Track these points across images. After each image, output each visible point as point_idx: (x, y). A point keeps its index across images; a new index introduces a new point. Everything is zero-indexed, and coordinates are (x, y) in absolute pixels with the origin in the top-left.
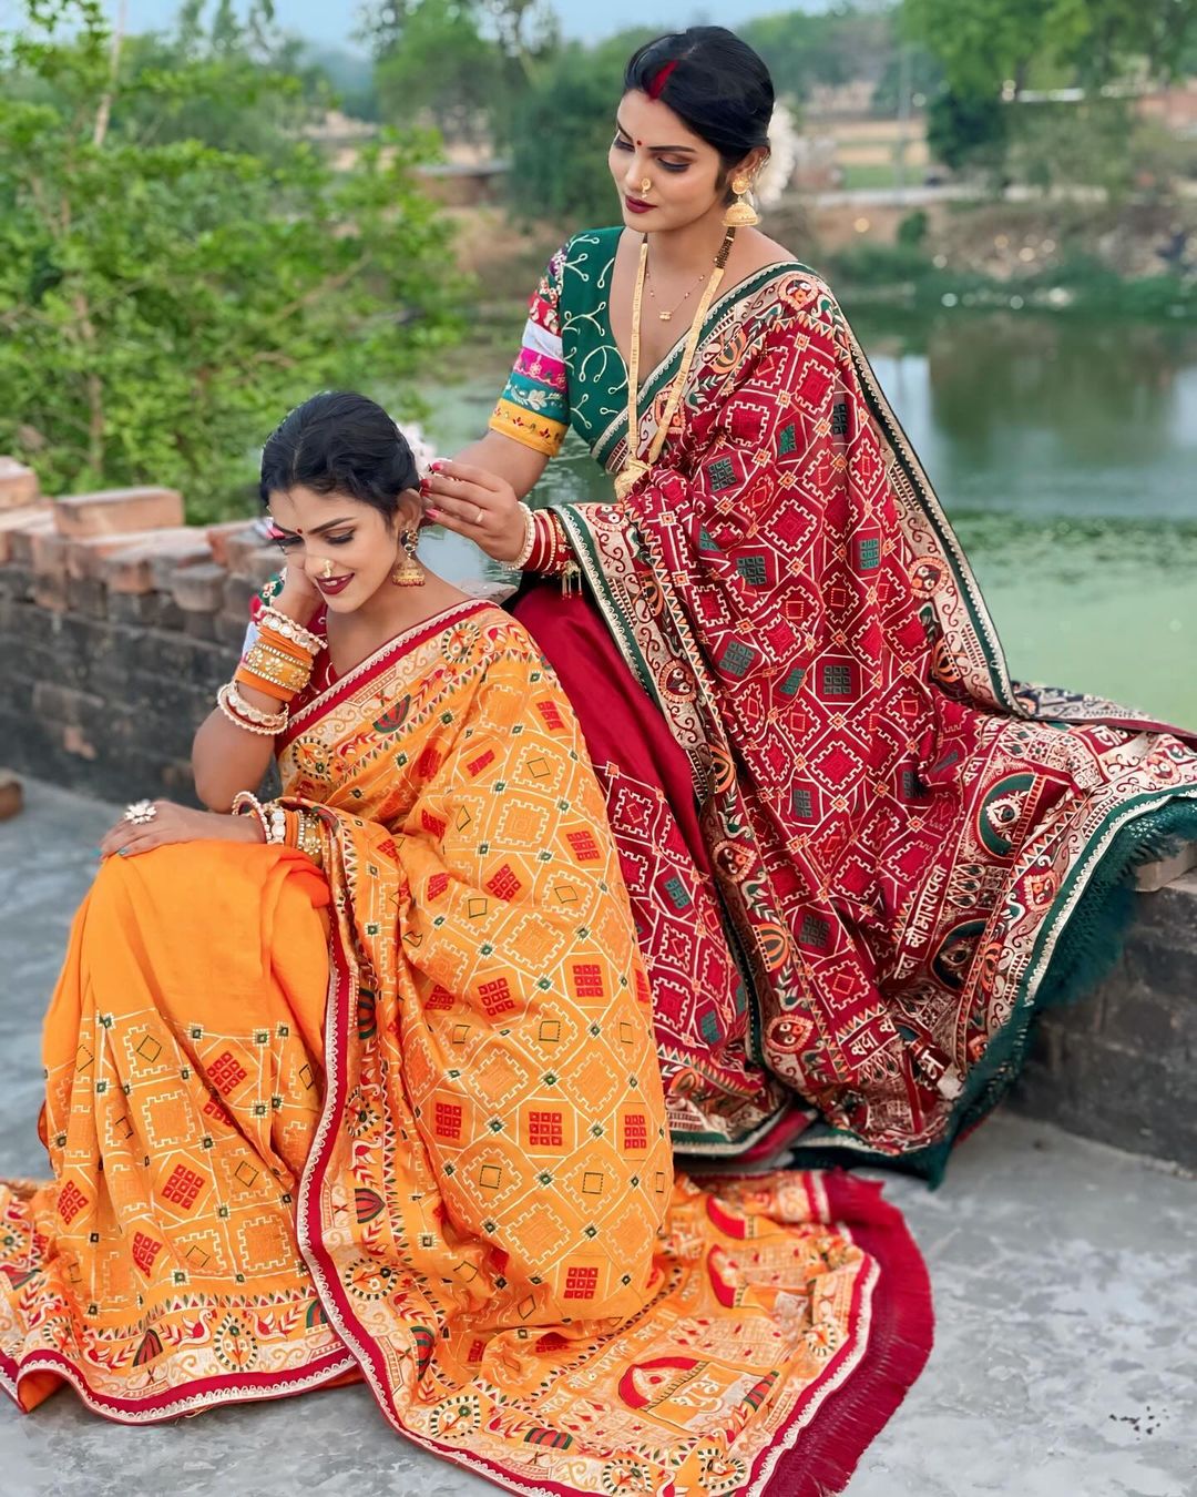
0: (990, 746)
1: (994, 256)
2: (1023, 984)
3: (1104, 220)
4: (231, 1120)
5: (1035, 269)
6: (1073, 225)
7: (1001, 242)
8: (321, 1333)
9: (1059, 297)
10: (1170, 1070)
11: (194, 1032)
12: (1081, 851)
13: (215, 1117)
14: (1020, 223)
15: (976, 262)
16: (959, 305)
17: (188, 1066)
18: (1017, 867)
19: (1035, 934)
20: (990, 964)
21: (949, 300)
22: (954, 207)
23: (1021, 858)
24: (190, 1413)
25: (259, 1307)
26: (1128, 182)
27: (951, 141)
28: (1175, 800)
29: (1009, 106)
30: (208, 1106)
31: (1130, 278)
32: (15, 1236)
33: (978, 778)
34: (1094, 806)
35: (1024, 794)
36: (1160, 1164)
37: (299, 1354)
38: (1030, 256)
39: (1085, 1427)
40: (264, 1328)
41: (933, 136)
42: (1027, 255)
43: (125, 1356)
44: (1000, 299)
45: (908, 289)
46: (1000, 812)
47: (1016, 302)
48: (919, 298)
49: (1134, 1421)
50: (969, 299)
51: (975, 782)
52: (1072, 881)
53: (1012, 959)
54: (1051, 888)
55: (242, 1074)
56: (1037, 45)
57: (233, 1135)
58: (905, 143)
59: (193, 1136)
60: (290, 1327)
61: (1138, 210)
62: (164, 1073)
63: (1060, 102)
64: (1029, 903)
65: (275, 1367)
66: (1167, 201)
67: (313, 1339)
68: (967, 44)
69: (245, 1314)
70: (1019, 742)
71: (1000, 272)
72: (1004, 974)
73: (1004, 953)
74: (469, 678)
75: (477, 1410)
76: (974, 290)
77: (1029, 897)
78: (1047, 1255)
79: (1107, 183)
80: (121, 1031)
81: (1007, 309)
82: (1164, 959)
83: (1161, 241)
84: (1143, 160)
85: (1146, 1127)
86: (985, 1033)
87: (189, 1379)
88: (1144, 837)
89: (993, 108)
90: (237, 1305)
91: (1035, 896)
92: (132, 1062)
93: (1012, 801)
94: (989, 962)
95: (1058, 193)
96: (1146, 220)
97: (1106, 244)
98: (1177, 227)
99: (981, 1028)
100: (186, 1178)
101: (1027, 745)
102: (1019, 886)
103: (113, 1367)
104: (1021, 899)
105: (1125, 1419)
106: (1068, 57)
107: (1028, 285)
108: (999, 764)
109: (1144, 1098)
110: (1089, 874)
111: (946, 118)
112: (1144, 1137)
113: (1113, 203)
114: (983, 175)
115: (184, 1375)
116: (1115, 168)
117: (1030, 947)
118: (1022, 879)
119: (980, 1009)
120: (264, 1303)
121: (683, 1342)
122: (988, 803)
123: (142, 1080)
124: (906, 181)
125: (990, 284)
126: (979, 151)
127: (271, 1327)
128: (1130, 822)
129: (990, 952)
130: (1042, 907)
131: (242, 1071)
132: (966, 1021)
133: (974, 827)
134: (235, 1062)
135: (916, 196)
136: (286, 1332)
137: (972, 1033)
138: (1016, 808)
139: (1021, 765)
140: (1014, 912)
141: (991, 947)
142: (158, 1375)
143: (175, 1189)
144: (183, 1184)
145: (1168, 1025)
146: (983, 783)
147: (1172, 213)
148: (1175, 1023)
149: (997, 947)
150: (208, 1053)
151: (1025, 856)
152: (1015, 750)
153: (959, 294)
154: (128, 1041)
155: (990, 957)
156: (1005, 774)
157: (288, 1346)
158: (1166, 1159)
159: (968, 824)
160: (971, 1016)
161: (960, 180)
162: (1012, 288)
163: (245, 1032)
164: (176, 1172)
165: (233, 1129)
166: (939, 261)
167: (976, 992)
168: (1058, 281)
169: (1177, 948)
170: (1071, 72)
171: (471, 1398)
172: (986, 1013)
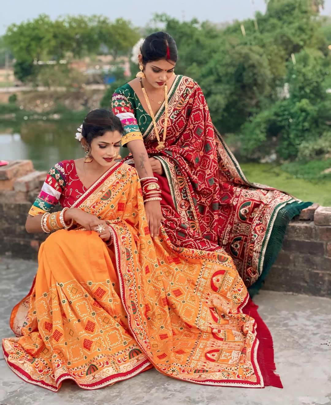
0: (239, 195)
1: (37, 106)
2: (261, 253)
3: (65, 96)
4: (101, 306)
5: (49, 109)
6: (57, 97)
7: (38, 102)
8: (134, 360)
9: (56, 116)
10: (290, 269)
11: (89, 283)
12: (270, 218)
13: (97, 306)
14: (42, 97)
15: (32, 108)
16: (29, 119)
17: (87, 294)
18: (253, 225)
19: (262, 240)
20: (251, 250)
21: (26, 118)
22: (24, 93)
23: (253, 222)
24: (110, 384)
25: (116, 356)
26: (70, 86)
27: (21, 75)
28: (287, 204)
29: (35, 66)
30: (94, 303)
31: (74, 111)
32: (19, 352)
33: (237, 204)
34: (270, 207)
35: (249, 206)
36: (288, 293)
37: (130, 366)
38: (47, 106)
39: (317, 347)
40: (119, 361)
41: (16, 73)
42: (46, 105)
43: (83, 373)
44: (40, 117)
45: (13, 115)
46: (244, 211)
47: (45, 118)
48: (17, 118)
49: (327, 344)
50: (31, 118)
51: (237, 205)
52: (269, 226)
53: (257, 247)
54: (263, 229)
55: (105, 292)
56: (42, 48)
57: (102, 310)
58: (8, 75)
59: (89, 313)
60: (125, 360)
61: (74, 93)
62: (79, 297)
63: (50, 65)
64: (258, 233)
65: (125, 371)
66: (82, 91)
67: (132, 362)
68: (21, 48)
69: (114, 359)
70: (246, 194)
71: (39, 110)
72: (255, 251)
73: (255, 246)
74: (128, 182)
75: (176, 370)
76: (32, 115)
77: (258, 232)
78: (278, 315)
79: (66, 86)
80: (66, 287)
81: (42, 120)
82: (288, 242)
83: (82, 101)
84: (74, 80)
85: (283, 284)
86: (252, 266)
87: (109, 376)
88: (284, 213)
89: (31, 66)
90: (111, 357)
91: (259, 231)
92: (70, 295)
93: (246, 208)
94: (251, 249)
95: (52, 89)
96: (77, 96)
97: (67, 102)
98: (85, 98)
99: (251, 265)
100: (91, 324)
101: (249, 194)
102: (255, 229)
103: (80, 377)
104: (256, 233)
105: (324, 344)
106: (50, 53)
107: (48, 114)
108: (242, 200)
109: (283, 277)
110: (273, 224)
111: (19, 69)
112: (283, 287)
113: (68, 91)
114: (31, 84)
115: (107, 375)
116: (68, 82)
117: (261, 244)
118: (255, 228)
119: (250, 261)
120: (117, 355)
121: (212, 346)
122: (240, 209)
123: (74, 299)
124: (9, 85)
125: (36, 113)
126: (29, 77)
127: (121, 361)
128: (279, 210)
129: (250, 247)
130: (262, 234)
131: (104, 291)
132: (246, 264)
133: (238, 216)
134: (102, 289)
135: (13, 90)
136: (125, 361)
137: (248, 267)
138: (248, 210)
139: (248, 199)
140: (255, 236)
141: (250, 245)
142: (97, 376)
143: (89, 327)
144: (90, 325)
145: (289, 258)
146: (238, 205)
147: (84, 94)
148: (291, 258)
149: (252, 245)
150: (94, 288)
151: (254, 222)
152: (246, 196)
153: (28, 116)
154: (68, 289)
155: (251, 248)
156: (244, 202)
157: (126, 365)
158: (289, 291)
159: (236, 215)
160: (247, 263)
161: (25, 85)
162: (42, 114)
163: (104, 281)
164: (88, 322)
165: (102, 308)
166: (21, 107)
167: (248, 257)
168: (55, 112)
169: (291, 239)
170: (51, 57)
171: (174, 368)
172: (252, 262)
